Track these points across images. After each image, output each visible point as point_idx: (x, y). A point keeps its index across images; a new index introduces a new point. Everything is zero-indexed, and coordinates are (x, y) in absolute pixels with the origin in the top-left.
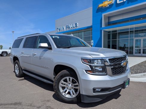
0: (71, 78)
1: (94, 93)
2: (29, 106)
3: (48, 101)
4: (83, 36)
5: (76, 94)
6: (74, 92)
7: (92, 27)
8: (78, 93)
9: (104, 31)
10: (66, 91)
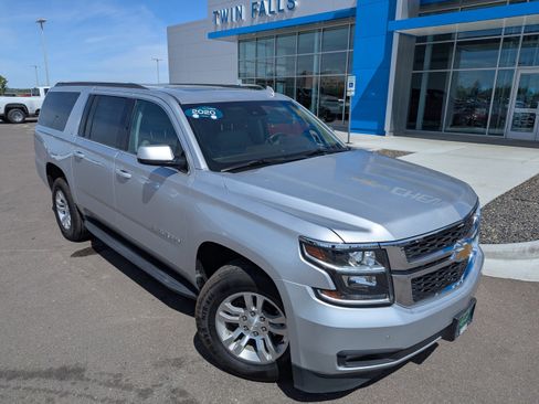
0: (261, 299)
1: (339, 365)
2: (108, 384)
3: (178, 363)
4: (315, 71)
5: (277, 351)
6: (270, 344)
7: (354, 16)
8: (283, 348)
9: (401, 34)
10: (241, 336)
